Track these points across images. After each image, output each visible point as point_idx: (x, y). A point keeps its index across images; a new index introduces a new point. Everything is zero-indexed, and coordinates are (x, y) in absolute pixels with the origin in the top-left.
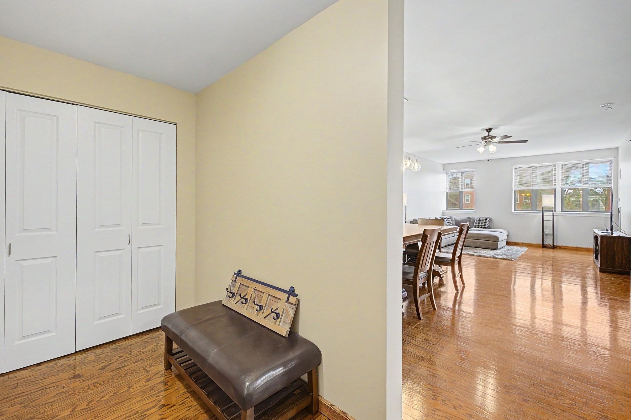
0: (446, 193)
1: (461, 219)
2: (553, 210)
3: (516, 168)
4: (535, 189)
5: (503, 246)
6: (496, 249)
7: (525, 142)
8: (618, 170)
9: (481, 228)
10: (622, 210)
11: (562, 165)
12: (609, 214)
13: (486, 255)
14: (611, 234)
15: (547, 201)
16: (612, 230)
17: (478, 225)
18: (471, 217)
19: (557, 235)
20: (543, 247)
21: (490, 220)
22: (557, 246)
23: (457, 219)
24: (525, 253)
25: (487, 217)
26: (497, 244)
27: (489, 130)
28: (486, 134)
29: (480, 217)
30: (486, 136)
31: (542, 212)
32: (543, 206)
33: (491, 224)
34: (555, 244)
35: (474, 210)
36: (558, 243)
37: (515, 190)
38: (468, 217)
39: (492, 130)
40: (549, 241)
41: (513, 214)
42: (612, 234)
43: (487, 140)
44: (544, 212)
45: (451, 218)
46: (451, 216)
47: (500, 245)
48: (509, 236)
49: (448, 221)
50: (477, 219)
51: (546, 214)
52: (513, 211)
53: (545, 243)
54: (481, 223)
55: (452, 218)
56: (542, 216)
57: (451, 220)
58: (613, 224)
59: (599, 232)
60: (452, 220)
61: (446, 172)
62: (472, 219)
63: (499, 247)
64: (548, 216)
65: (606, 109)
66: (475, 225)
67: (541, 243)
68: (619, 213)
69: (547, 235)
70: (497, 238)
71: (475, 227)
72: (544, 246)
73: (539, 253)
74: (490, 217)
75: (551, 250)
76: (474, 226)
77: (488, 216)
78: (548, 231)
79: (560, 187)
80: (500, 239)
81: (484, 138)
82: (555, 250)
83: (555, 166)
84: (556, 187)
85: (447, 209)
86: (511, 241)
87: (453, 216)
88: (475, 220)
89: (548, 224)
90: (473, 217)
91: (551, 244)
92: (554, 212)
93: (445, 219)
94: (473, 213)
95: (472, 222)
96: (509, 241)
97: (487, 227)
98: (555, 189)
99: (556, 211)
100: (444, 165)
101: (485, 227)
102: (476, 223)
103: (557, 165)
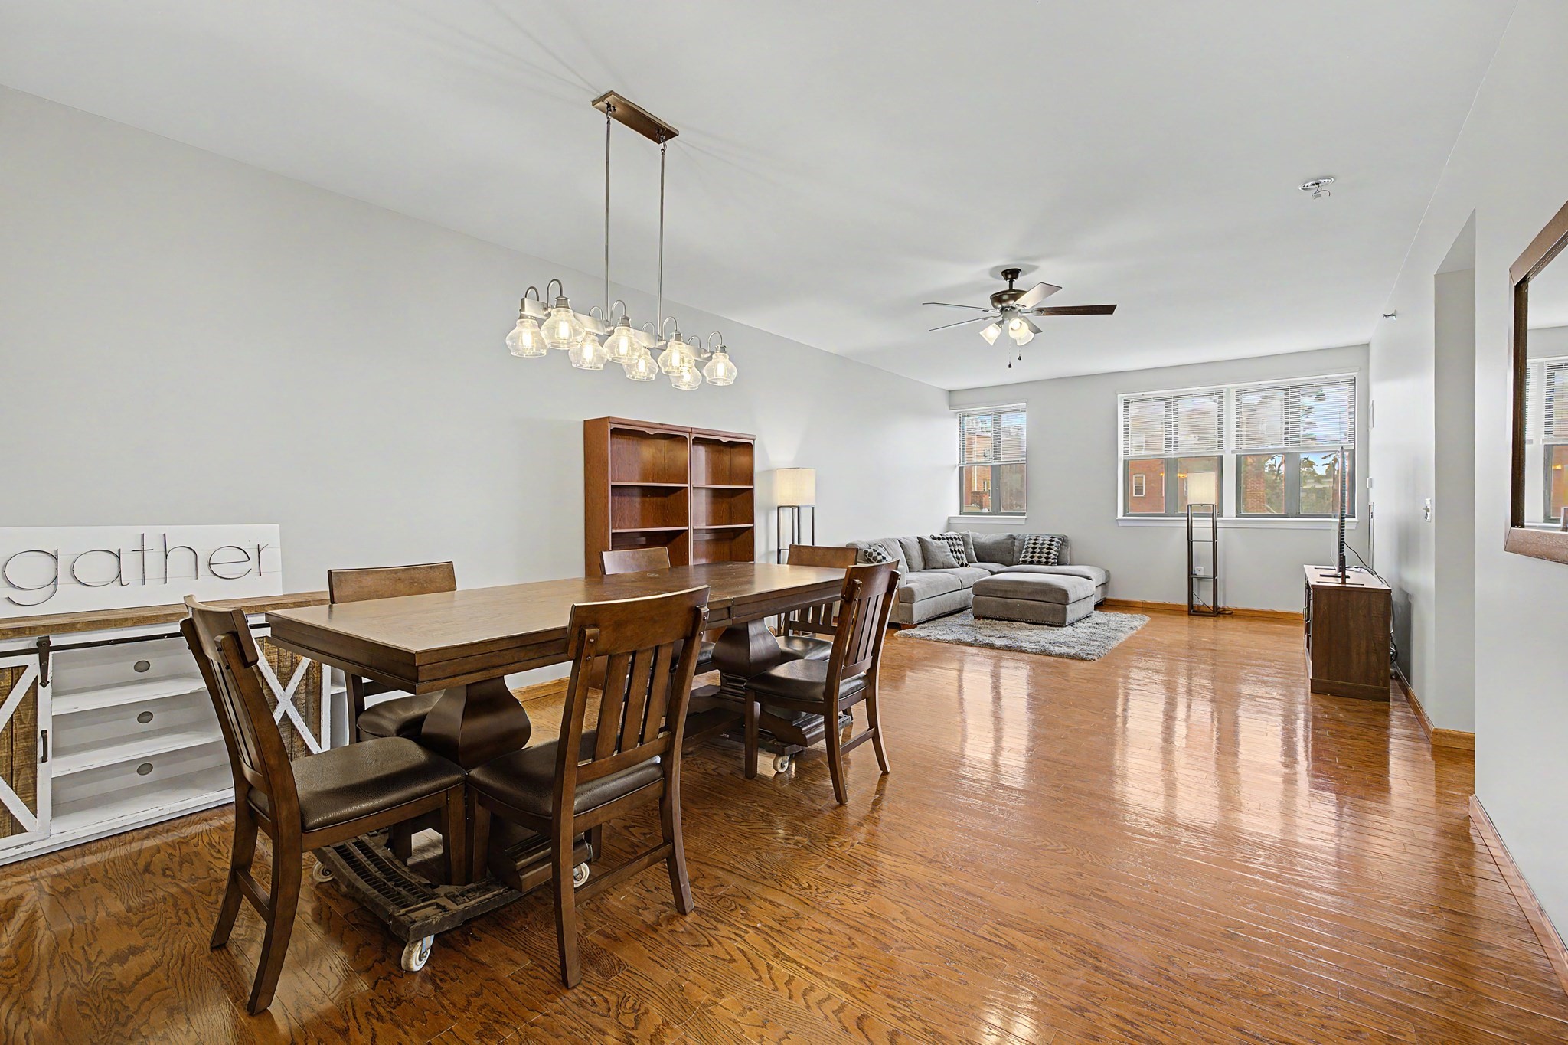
0: (958, 468)
1: (991, 541)
2: (1214, 512)
3: (1126, 403)
4: (1173, 457)
5: (1082, 614)
6: (1062, 625)
7: (1109, 310)
8: (1368, 404)
9: (1039, 563)
10: (1377, 512)
11: (1237, 391)
12: (1336, 522)
13: (1028, 646)
14: (1340, 580)
15: (1200, 489)
16: (1342, 567)
17: (1032, 557)
18: (1015, 534)
19: (1224, 581)
20: (1189, 614)
21: (1064, 541)
22: (1224, 610)
23: (982, 540)
24: (1139, 633)
25: (1053, 533)
26: (1065, 610)
27: (1011, 274)
28: (1005, 285)
29: (1038, 534)
30: (1004, 292)
31: (1186, 518)
32: (1189, 503)
33: (1064, 551)
34: (1220, 604)
35: (1024, 514)
36: (1226, 602)
37: (1124, 461)
38: (1009, 534)
39: (1020, 273)
40: (1204, 598)
41: (1120, 524)
42: (1344, 582)
43: (1004, 305)
44: (1194, 518)
45: (964, 538)
46: (966, 532)
47: (1072, 612)
48: (1110, 585)
49: (954, 545)
50: (1030, 539)
51: (1197, 522)
52: (1120, 515)
53: (1196, 602)
54: (1045, 550)
55: (966, 537)
56: (1186, 529)
57: (962, 543)
58: (1347, 552)
59: (1315, 576)
60: (966, 544)
61: (956, 413)
62: (1020, 540)
63: (1070, 618)
64: (1202, 527)
65: (1316, 195)
66: (1023, 555)
67: (1185, 602)
68: (1372, 520)
69: (1200, 579)
70: (1064, 593)
71: (1024, 562)
72: (1194, 611)
73: (1181, 630)
74: (1062, 534)
75: (1209, 622)
76: (1021, 559)
77: (1058, 531)
78: (1203, 569)
79: (1233, 452)
80: (1072, 597)
81: (997, 298)
82: (1221, 622)
83: (1220, 393)
84: (1224, 452)
85: (960, 514)
86: (1114, 598)
87: (971, 534)
88: (1026, 542)
89: (1203, 550)
90: (1022, 533)
91: (1211, 604)
92: (1218, 519)
93: (946, 540)
94: (1023, 523)
95: (1019, 547)
96: (1109, 597)
97: (1053, 561)
98: (1222, 456)
99: (1222, 516)
100: (951, 394)
101: (1049, 560)
102: (1027, 552)
103: (1225, 391)
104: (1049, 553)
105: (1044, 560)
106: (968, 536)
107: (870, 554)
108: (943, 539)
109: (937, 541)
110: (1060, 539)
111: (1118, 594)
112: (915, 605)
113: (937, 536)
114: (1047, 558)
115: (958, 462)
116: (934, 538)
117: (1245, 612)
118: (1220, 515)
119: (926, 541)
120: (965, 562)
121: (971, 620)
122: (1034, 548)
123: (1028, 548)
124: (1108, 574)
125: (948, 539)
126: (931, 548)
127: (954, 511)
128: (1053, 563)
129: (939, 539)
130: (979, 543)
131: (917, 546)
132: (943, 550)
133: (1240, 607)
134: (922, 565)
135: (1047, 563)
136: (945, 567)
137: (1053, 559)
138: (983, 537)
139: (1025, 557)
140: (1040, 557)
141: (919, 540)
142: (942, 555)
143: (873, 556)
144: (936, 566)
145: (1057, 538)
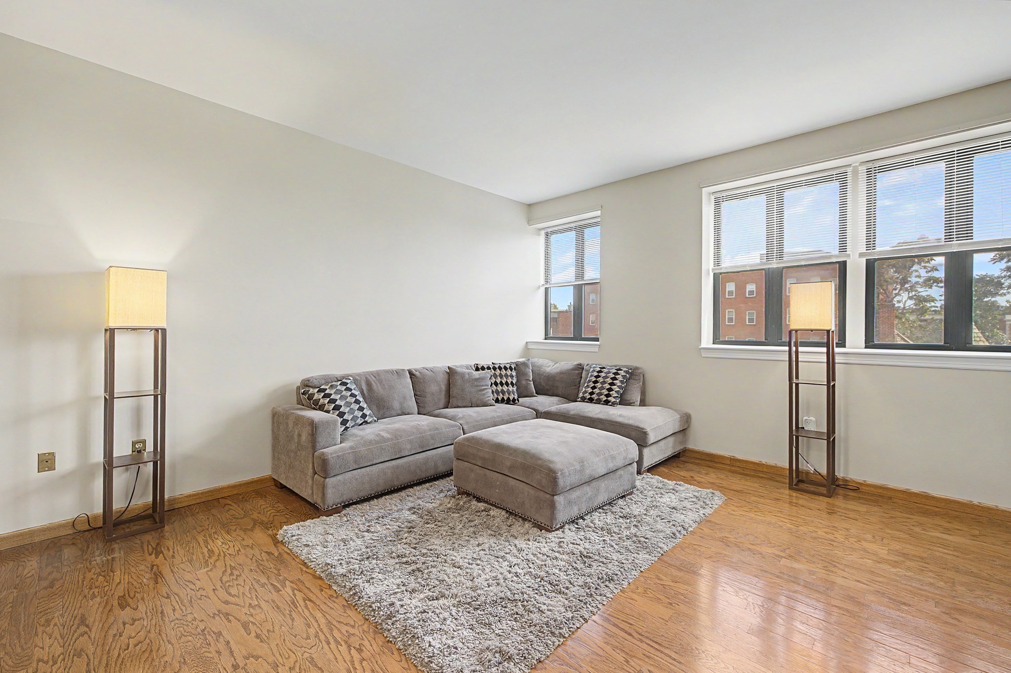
0: (544, 288)
1: (557, 371)
2: (831, 340)
4: (776, 264)
9: (598, 402)
15: (811, 306)
18: (584, 363)
20: (792, 484)
21: (632, 375)
22: (845, 483)
23: (548, 370)
29: (603, 364)
32: (792, 328)
33: (632, 387)
34: (840, 473)
35: (597, 340)
36: (848, 472)
37: (714, 274)
38: (579, 363)
40: (815, 463)
41: (707, 354)
45: (519, 368)
48: (689, 433)
49: (502, 376)
51: (804, 355)
52: (707, 340)
53: (801, 466)
54: (601, 380)
55: (522, 368)
56: (788, 364)
57: (514, 373)
60: (521, 374)
61: (540, 230)
66: (583, 390)
67: (786, 466)
69: (808, 435)
71: (583, 400)
72: (799, 480)
74: (630, 364)
76: (581, 395)
78: (812, 422)
79: (861, 257)
84: (849, 256)
85: (546, 339)
86: (696, 448)
87: (535, 362)
88: (590, 374)
89: (813, 396)
90: (591, 363)
91: (824, 471)
92: (837, 350)
93: (491, 371)
95: (584, 379)
96: (691, 446)
97: (614, 400)
98: (845, 263)
99: (844, 346)
100: (530, 208)
101: (609, 399)
102: (588, 386)
103: (849, 170)
104: (610, 390)
105: (604, 398)
106: (525, 364)
107: (311, 396)
110: (627, 372)
111: (700, 442)
114: (608, 396)
115: (542, 282)
116: (478, 368)
117: (880, 491)
118: (842, 344)
119: (459, 372)
120: (514, 396)
122: (596, 382)
124: (687, 420)
125: (497, 369)
128: (613, 404)
129: (483, 369)
131: (442, 379)
132: (479, 383)
133: (871, 480)
134: (442, 402)
135: (607, 402)
136: (473, 405)
137: (614, 397)
138: (550, 367)
139: (585, 392)
140: (600, 394)
141: (448, 371)
142: (474, 390)
143: (314, 399)
144: (460, 404)
145: (625, 369)
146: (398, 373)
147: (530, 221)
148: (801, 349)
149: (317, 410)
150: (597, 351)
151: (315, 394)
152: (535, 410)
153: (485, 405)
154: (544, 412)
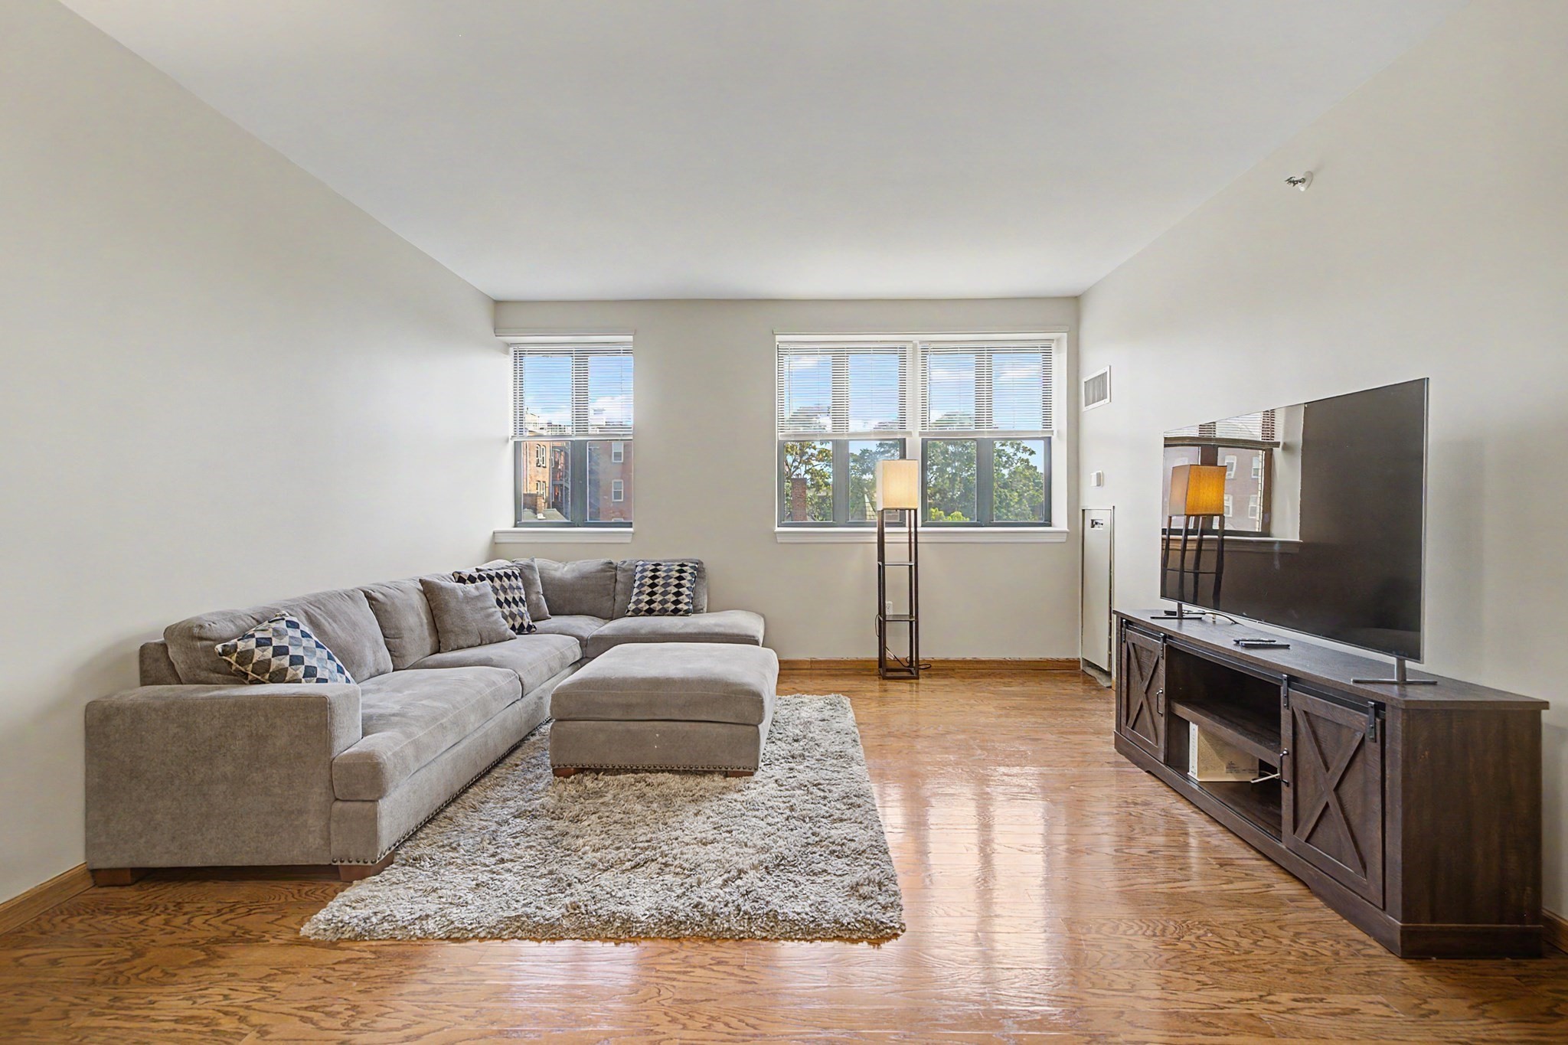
0: (511, 443)
1: (574, 575)
4: (844, 437)
6: (750, 769)
9: (663, 612)
17: (650, 602)
18: (617, 561)
20: (880, 675)
22: (921, 664)
23: (558, 574)
25: (683, 557)
29: (657, 560)
31: (877, 530)
32: (881, 507)
33: (700, 588)
35: (630, 525)
37: (780, 442)
38: (606, 561)
40: (900, 648)
41: (777, 540)
45: (524, 574)
46: (527, 562)
49: (504, 589)
50: (644, 570)
51: (891, 536)
52: (777, 528)
53: (886, 656)
54: (660, 581)
55: (527, 572)
56: (877, 546)
57: (519, 583)
60: (528, 584)
61: (509, 345)
62: (625, 570)
63: (763, 748)
66: (634, 599)
67: (875, 656)
69: (892, 620)
71: (637, 613)
72: (886, 670)
74: (696, 557)
76: (632, 607)
77: (689, 554)
78: (896, 605)
79: (919, 434)
80: (767, 704)
84: (907, 434)
85: (515, 526)
87: (538, 563)
88: (638, 576)
89: (897, 578)
90: (628, 559)
91: (907, 656)
93: (487, 582)
94: (628, 540)
95: (625, 584)
97: (686, 608)
98: (907, 440)
100: (500, 308)
101: (680, 606)
102: (640, 593)
103: (909, 346)
104: (678, 594)
105: (670, 607)
106: (531, 567)
107: (245, 657)
108: (482, 579)
109: (470, 586)
110: (694, 568)
112: (384, 805)
113: (467, 572)
114: (676, 602)
115: (511, 433)
116: (461, 580)
119: (441, 588)
120: (527, 621)
121: (546, 791)
122: (653, 586)
123: (642, 585)
124: (765, 620)
125: (491, 579)
126: (453, 604)
127: (505, 521)
128: (687, 613)
129: (472, 579)
130: (553, 579)
131: (418, 601)
132: (480, 605)
134: (428, 643)
135: (676, 612)
136: (484, 642)
137: (686, 604)
138: (564, 571)
139: (638, 602)
140: (664, 602)
141: (421, 588)
142: (478, 616)
143: (254, 661)
144: (461, 643)
145: (691, 565)
146: (350, 596)
147: (498, 329)
148: (886, 530)
149: (264, 683)
150: (629, 541)
151: (253, 653)
152: (578, 637)
153: (502, 639)
154: (592, 638)
